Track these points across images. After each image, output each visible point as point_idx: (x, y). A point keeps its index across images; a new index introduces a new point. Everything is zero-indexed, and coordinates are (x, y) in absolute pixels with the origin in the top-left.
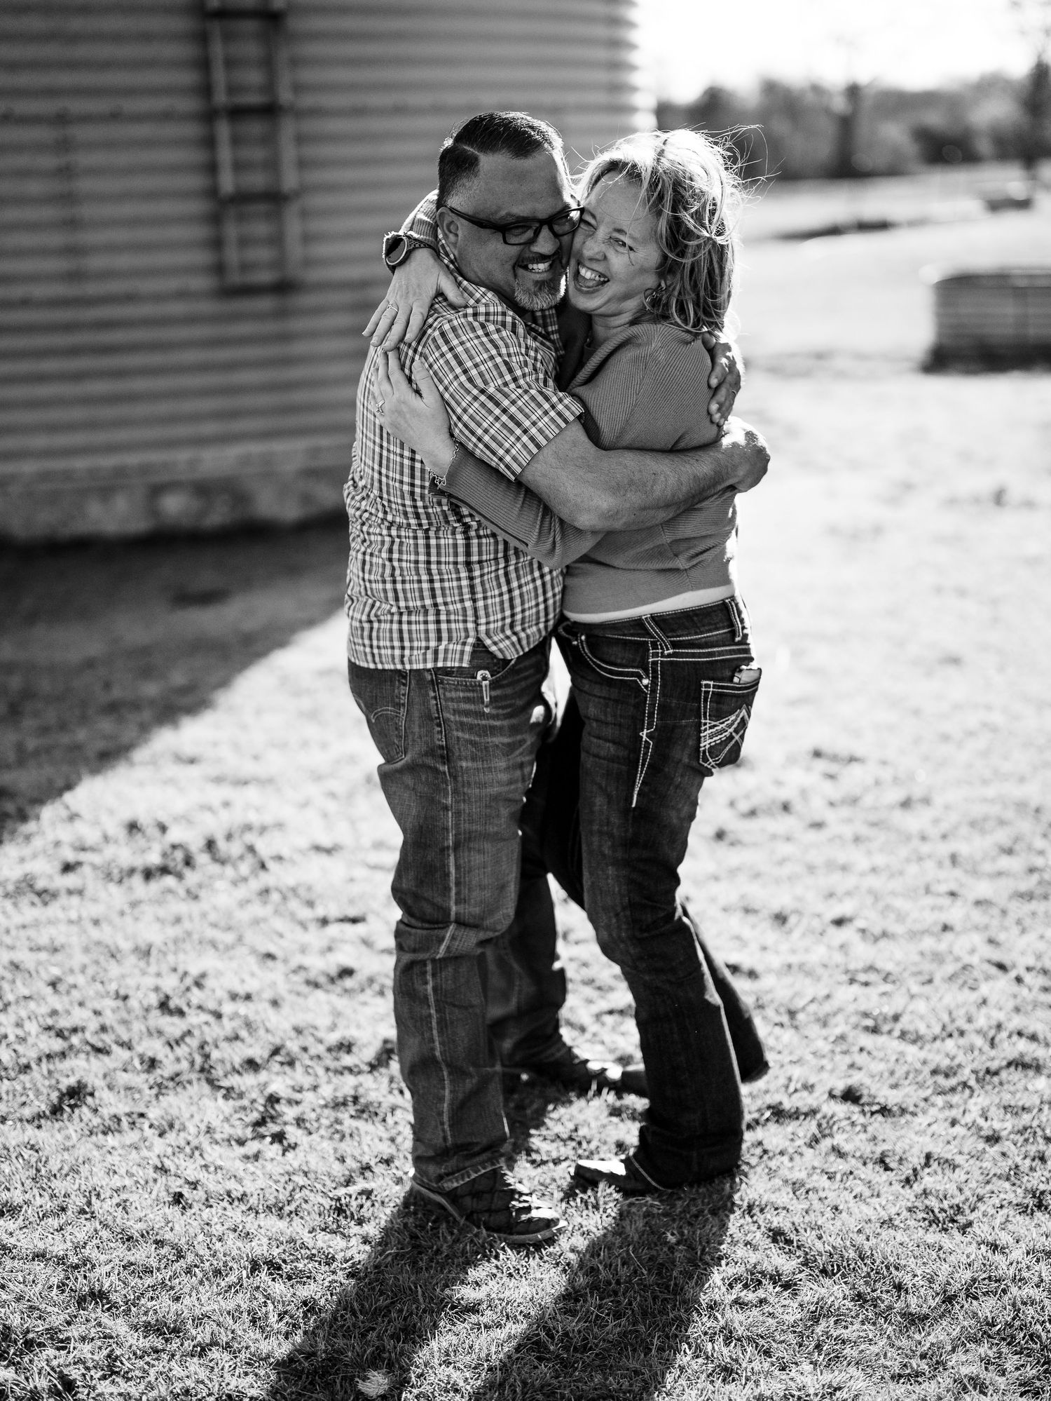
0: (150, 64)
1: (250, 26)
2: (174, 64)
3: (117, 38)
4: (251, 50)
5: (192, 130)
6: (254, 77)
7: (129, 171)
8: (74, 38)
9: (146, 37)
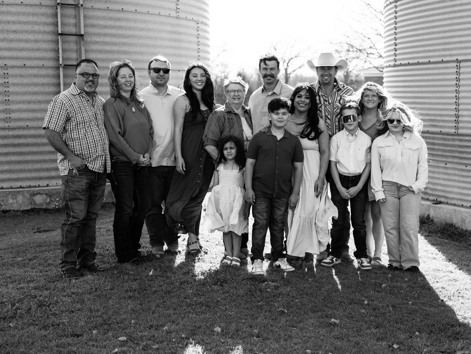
0: (38, 50)
1: (74, 38)
2: (45, 50)
3: (26, 41)
4: (74, 46)
5: (51, 72)
6: (74, 55)
7: (28, 85)
8: (11, 41)
9: (36, 41)
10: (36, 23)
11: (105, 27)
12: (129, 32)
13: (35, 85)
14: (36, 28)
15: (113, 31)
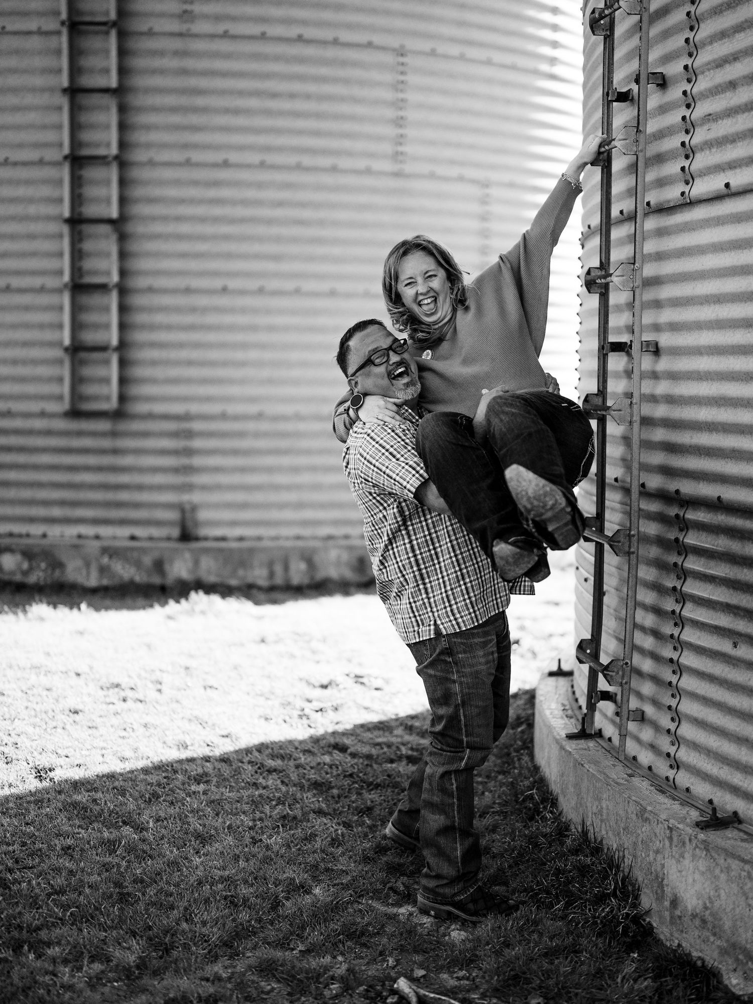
0: (34, 254)
3: (12, 237)
7: (15, 326)
9: (31, 237)
10: (31, 201)
11: (181, 201)
12: (240, 212)
13: (27, 326)
14: (32, 210)
15: (200, 210)
